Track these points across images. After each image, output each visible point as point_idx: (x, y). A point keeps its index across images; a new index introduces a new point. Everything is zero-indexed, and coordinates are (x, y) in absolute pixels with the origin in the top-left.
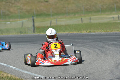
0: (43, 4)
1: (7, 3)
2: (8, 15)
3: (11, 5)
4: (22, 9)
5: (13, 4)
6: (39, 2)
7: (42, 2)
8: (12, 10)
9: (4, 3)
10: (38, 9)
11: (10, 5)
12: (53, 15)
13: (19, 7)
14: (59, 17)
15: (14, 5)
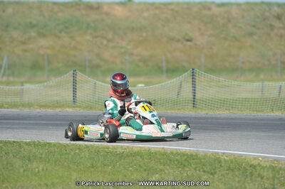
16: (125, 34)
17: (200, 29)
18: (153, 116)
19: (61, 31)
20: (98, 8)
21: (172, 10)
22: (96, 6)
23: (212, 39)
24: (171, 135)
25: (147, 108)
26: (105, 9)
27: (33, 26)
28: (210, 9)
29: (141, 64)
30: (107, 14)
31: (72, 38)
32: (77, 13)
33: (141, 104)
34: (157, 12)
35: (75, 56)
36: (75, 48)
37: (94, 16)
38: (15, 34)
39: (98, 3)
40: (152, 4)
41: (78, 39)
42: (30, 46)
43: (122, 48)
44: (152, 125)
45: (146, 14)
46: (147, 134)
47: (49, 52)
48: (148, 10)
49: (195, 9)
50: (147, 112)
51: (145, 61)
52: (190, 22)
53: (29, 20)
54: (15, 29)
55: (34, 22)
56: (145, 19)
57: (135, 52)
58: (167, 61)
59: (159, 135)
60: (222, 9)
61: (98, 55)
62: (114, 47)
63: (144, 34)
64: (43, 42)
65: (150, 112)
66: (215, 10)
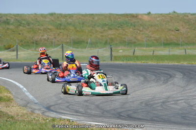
0: (173, 33)
1: (135, 29)
2: (135, 43)
3: (139, 32)
4: (151, 37)
5: (140, 31)
6: (170, 30)
7: (172, 31)
8: (139, 37)
9: (131, 30)
10: (168, 37)
11: (137, 32)
12: (182, 45)
13: (147, 35)
14: (189, 48)
15: (142, 33)
16: (148, 28)
17: (182, 26)
18: (103, 81)
19: (119, 27)
20: (136, 17)
21: (170, 17)
22: (135, 16)
23: (188, 30)
24: (112, 92)
25: (101, 76)
26: (140, 17)
27: (106, 25)
28: (188, 16)
29: (155, 42)
30: (140, 19)
31: (124, 30)
32: (127, 19)
33: (99, 74)
34: (163, 18)
35: (125, 38)
36: (125, 35)
37: (134, 20)
38: (98, 29)
39: (136, 14)
40: (161, 14)
41: (126, 30)
42: (104, 34)
43: (146, 34)
44: (101, 87)
45: (158, 19)
46: (98, 92)
47: (113, 36)
48: (159, 17)
49: (181, 16)
50: (101, 79)
51: (157, 40)
52: (178, 22)
53: (105, 22)
54: (98, 26)
55: (107, 23)
56: (158, 21)
57: (152, 36)
58: (167, 40)
59: (104, 93)
60: (194, 16)
61: (135, 38)
62: (143, 34)
63: (157, 28)
64: (110, 32)
65: (102, 79)
66: (190, 17)
